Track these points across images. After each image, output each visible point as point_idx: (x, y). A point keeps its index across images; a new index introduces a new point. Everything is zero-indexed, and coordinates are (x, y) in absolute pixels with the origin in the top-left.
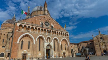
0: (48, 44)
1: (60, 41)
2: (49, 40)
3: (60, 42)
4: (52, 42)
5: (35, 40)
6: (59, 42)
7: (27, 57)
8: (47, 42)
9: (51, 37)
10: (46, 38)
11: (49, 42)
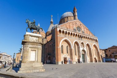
4: (85, 47)
6: (91, 48)
8: (81, 47)
9: (84, 42)
10: (80, 43)
11: (83, 47)
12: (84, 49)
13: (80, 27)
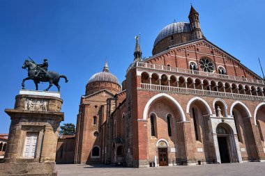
0: (220, 121)
1: (253, 113)
2: (219, 109)
3: (253, 116)
4: (229, 117)
5: (185, 111)
6: (251, 116)
7: (169, 157)
8: (215, 116)
9: (223, 101)
10: (210, 104)
11: (221, 116)
12: (226, 121)
13: (212, 58)
